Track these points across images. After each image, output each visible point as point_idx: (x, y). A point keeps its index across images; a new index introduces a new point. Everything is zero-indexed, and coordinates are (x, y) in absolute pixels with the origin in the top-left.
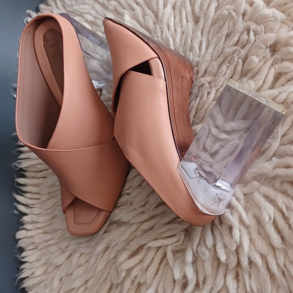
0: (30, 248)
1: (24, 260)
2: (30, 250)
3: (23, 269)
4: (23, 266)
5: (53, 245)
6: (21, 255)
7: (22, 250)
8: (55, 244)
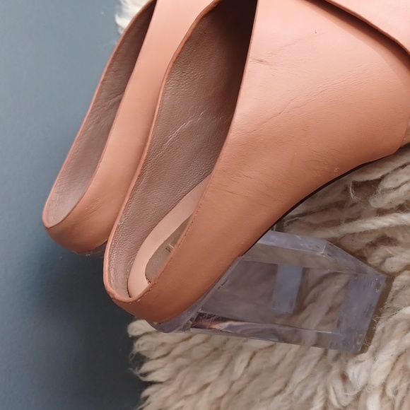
0: (159, 353)
1: (150, 378)
2: (158, 358)
3: (146, 398)
4: (147, 392)
5: (198, 344)
6: (139, 369)
7: (141, 359)
8: (204, 342)
